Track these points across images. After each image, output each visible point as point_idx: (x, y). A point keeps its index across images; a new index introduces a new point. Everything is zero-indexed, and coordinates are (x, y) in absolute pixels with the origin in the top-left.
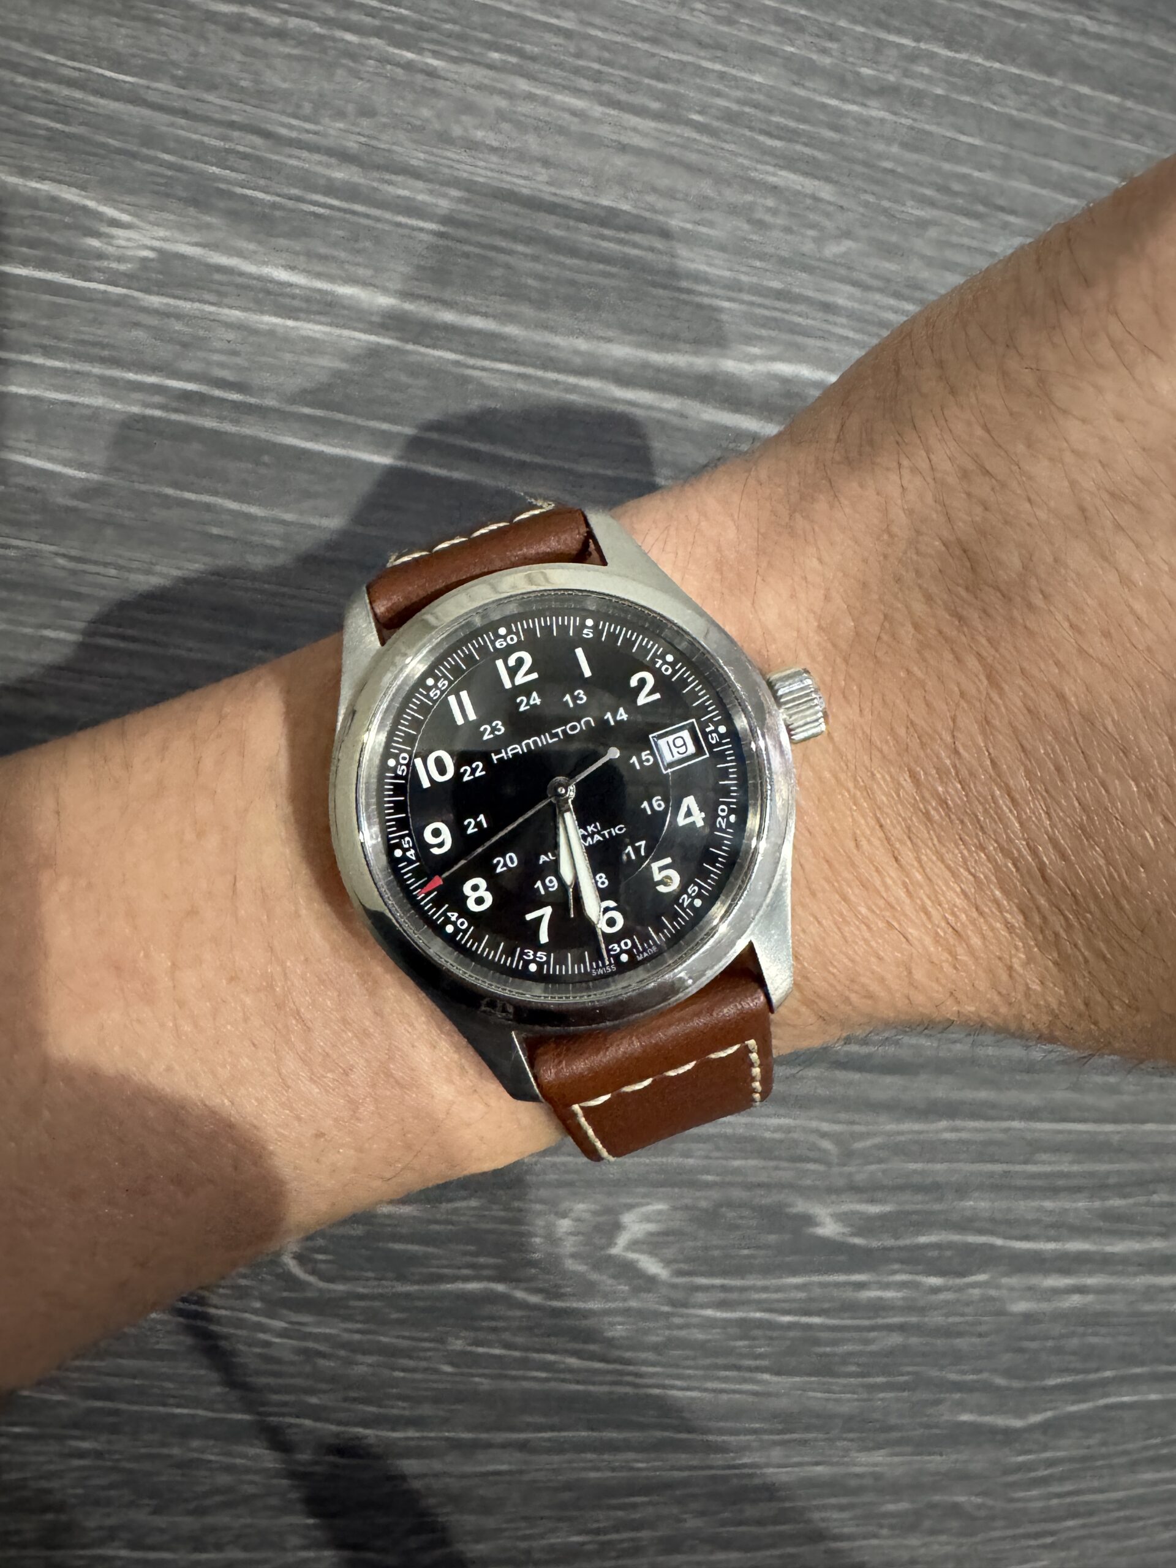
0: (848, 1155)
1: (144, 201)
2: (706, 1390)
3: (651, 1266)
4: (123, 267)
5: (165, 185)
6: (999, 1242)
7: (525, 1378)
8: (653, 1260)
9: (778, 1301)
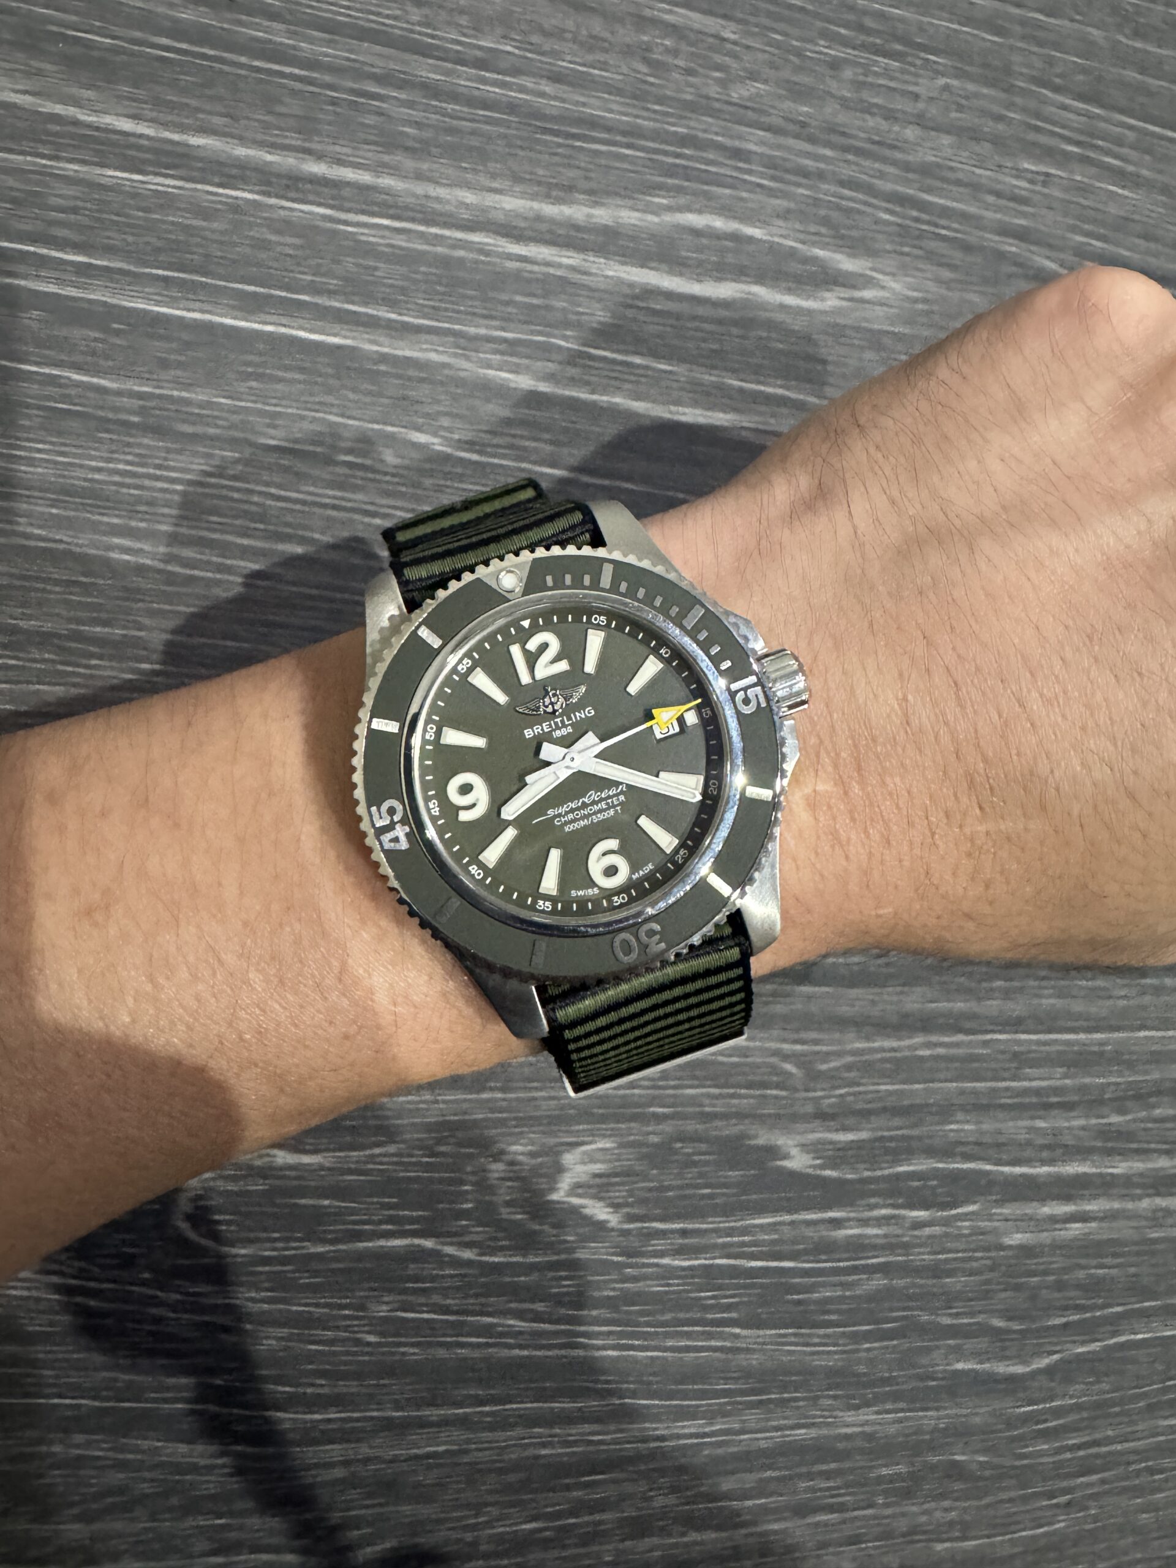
0: (814, 1077)
2: (666, 1349)
3: (600, 1212)
6: (988, 1167)
7: (462, 1345)
8: (601, 1204)
9: (743, 1244)
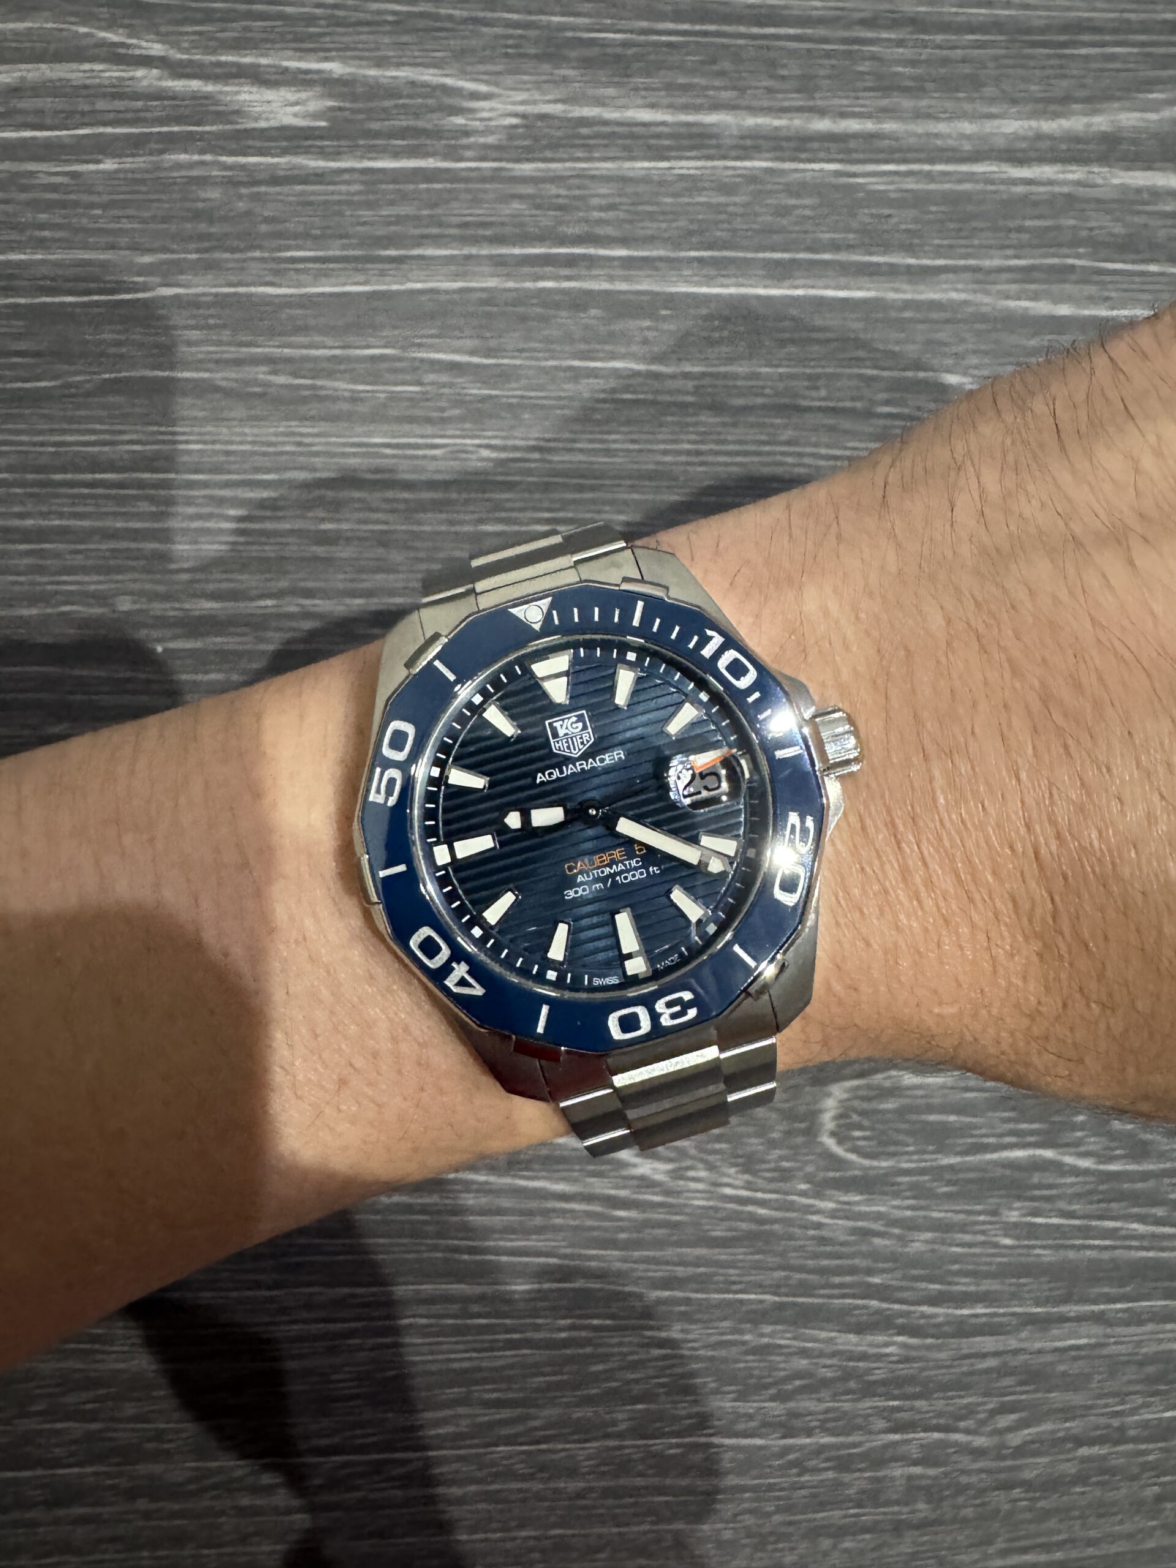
1: (498, 68)
4: (491, 140)
5: (516, 46)
